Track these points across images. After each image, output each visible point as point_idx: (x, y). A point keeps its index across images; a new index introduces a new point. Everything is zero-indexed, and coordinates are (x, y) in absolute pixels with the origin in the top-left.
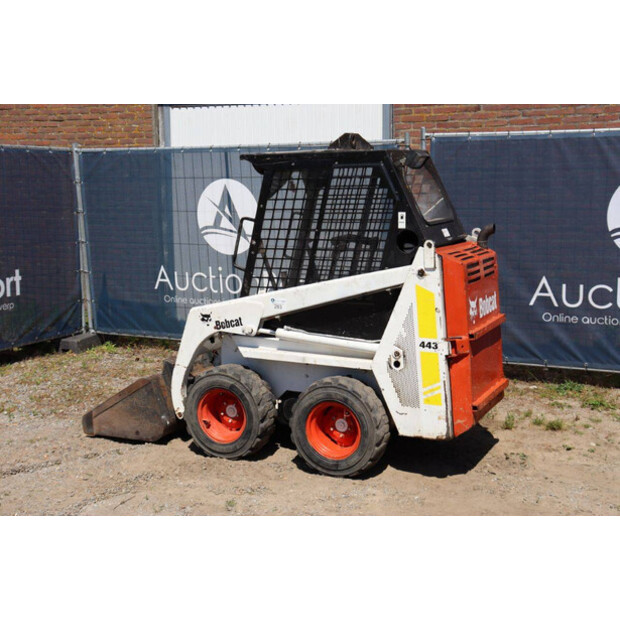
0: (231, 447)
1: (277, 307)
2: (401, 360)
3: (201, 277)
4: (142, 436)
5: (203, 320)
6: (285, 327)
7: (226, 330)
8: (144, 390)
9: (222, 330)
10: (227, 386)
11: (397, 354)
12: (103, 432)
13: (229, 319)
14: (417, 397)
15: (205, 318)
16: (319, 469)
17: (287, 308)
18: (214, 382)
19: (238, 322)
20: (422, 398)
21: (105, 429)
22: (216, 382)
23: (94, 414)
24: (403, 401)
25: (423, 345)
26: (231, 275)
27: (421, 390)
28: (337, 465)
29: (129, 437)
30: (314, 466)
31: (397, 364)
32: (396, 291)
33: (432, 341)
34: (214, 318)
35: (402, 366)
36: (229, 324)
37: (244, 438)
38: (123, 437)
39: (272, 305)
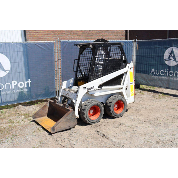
1: (102, 81)
2: (127, 88)
4: (71, 127)
5: (84, 89)
6: (104, 86)
7: (90, 90)
9: (89, 90)
11: (127, 87)
13: (91, 87)
14: (130, 95)
16: (116, 117)
17: (104, 81)
19: (93, 87)
20: (131, 95)
24: (128, 97)
25: (131, 84)
27: (130, 93)
28: (120, 115)
30: (115, 117)
31: (126, 89)
32: (126, 73)
33: (132, 82)
34: (87, 88)
35: (127, 89)
36: (91, 88)
39: (101, 81)
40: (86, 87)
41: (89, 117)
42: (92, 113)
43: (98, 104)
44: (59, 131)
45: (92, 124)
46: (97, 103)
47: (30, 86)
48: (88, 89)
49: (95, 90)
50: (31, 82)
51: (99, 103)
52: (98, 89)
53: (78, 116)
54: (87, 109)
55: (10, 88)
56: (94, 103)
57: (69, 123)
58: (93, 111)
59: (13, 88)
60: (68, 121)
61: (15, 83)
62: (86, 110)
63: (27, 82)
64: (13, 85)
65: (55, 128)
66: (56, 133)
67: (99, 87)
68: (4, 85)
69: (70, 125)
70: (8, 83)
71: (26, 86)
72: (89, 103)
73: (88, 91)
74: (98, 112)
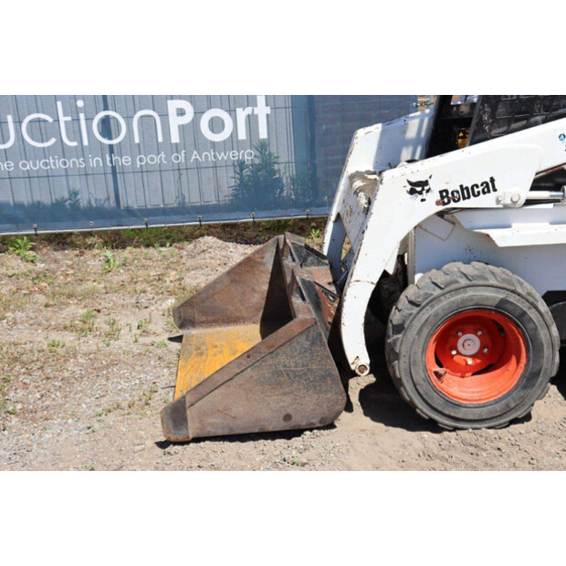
0: (498, 407)
3: (39, 120)
4: (298, 421)
5: (412, 192)
7: (462, 204)
8: (302, 339)
9: (452, 205)
10: (491, 304)
12: (212, 431)
15: (418, 188)
18: (463, 301)
19: (489, 186)
21: (216, 424)
22: (470, 299)
23: (189, 400)
26: (102, 114)
29: (270, 429)
36: (467, 192)
37: (525, 387)
38: (257, 431)
40: (426, 183)
41: (427, 380)
42: (473, 357)
43: (504, 301)
44: (220, 432)
45: (455, 429)
46: (501, 295)
47: (263, 134)
48: (444, 193)
49: (506, 207)
50: (268, 110)
51: (513, 298)
52: (529, 202)
53: (365, 360)
54: (417, 324)
55: (160, 139)
56: (470, 293)
57: (288, 400)
58: (482, 347)
59: (175, 138)
60: (281, 384)
61: (181, 113)
62: (412, 333)
63: (249, 110)
64: (175, 122)
65: (190, 413)
66: (197, 440)
67: (534, 187)
68: (129, 119)
69: (290, 411)
70: (150, 112)
71: (242, 135)
72: (438, 292)
73: (441, 208)
74: (514, 359)
